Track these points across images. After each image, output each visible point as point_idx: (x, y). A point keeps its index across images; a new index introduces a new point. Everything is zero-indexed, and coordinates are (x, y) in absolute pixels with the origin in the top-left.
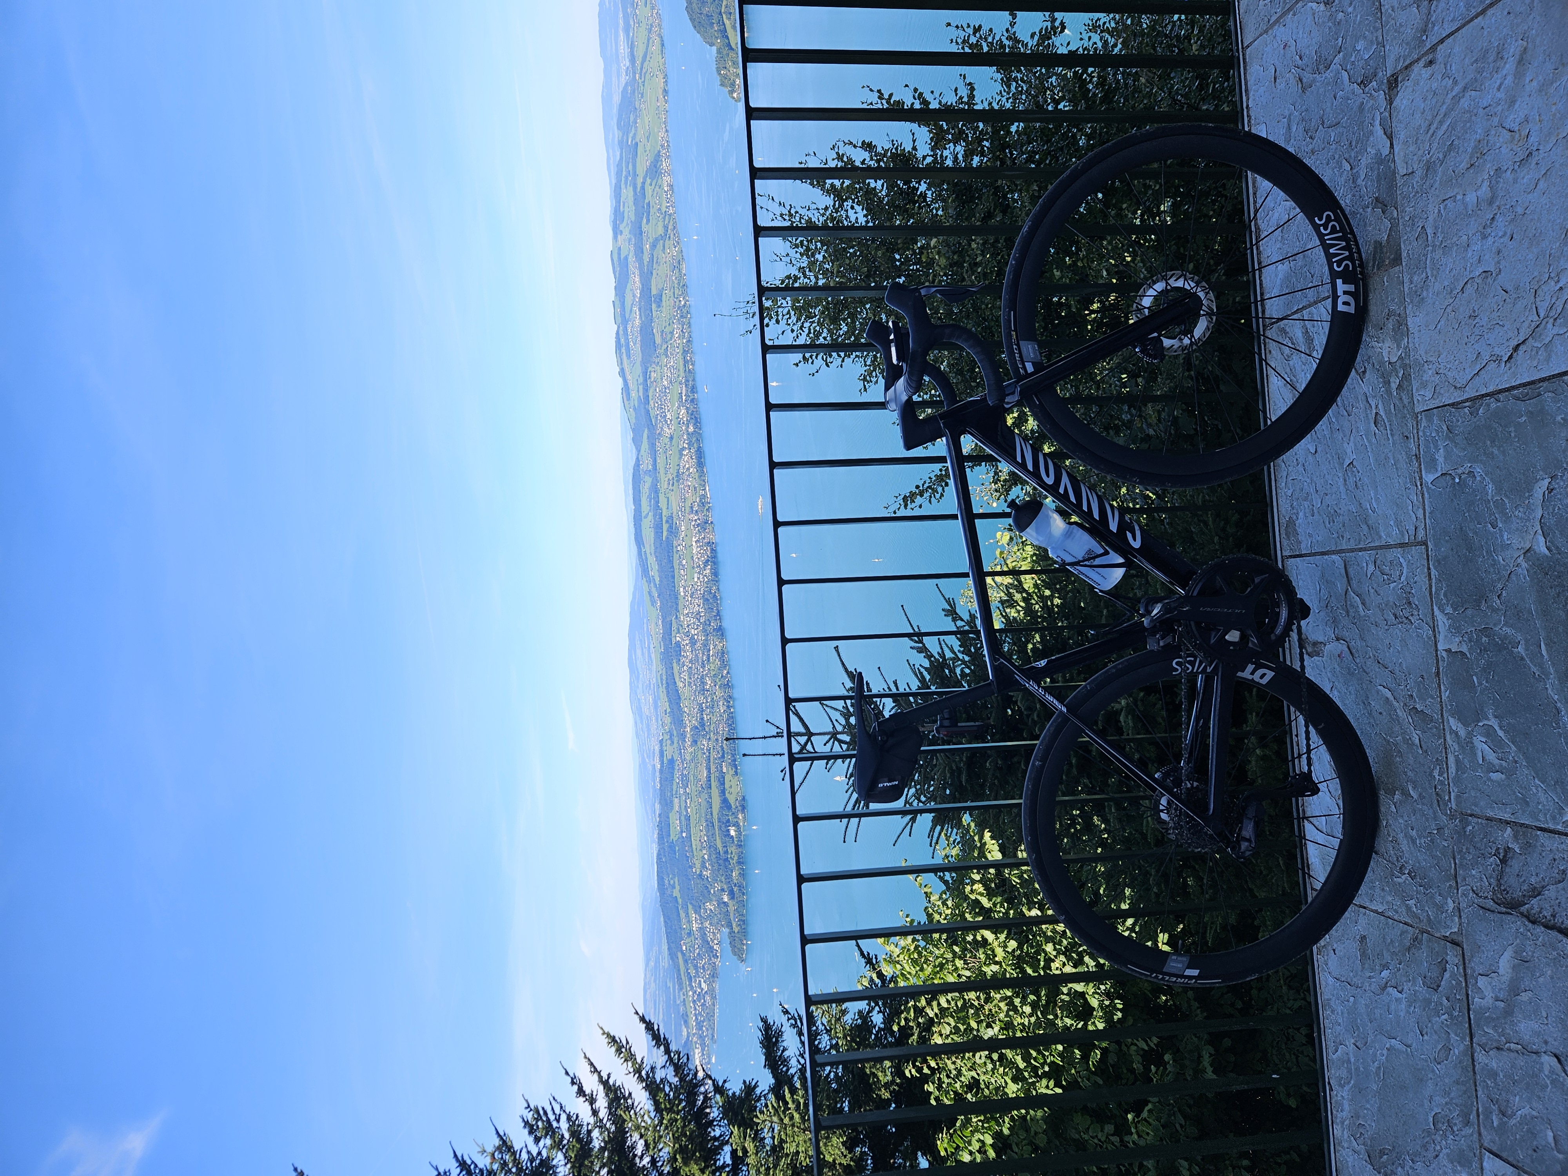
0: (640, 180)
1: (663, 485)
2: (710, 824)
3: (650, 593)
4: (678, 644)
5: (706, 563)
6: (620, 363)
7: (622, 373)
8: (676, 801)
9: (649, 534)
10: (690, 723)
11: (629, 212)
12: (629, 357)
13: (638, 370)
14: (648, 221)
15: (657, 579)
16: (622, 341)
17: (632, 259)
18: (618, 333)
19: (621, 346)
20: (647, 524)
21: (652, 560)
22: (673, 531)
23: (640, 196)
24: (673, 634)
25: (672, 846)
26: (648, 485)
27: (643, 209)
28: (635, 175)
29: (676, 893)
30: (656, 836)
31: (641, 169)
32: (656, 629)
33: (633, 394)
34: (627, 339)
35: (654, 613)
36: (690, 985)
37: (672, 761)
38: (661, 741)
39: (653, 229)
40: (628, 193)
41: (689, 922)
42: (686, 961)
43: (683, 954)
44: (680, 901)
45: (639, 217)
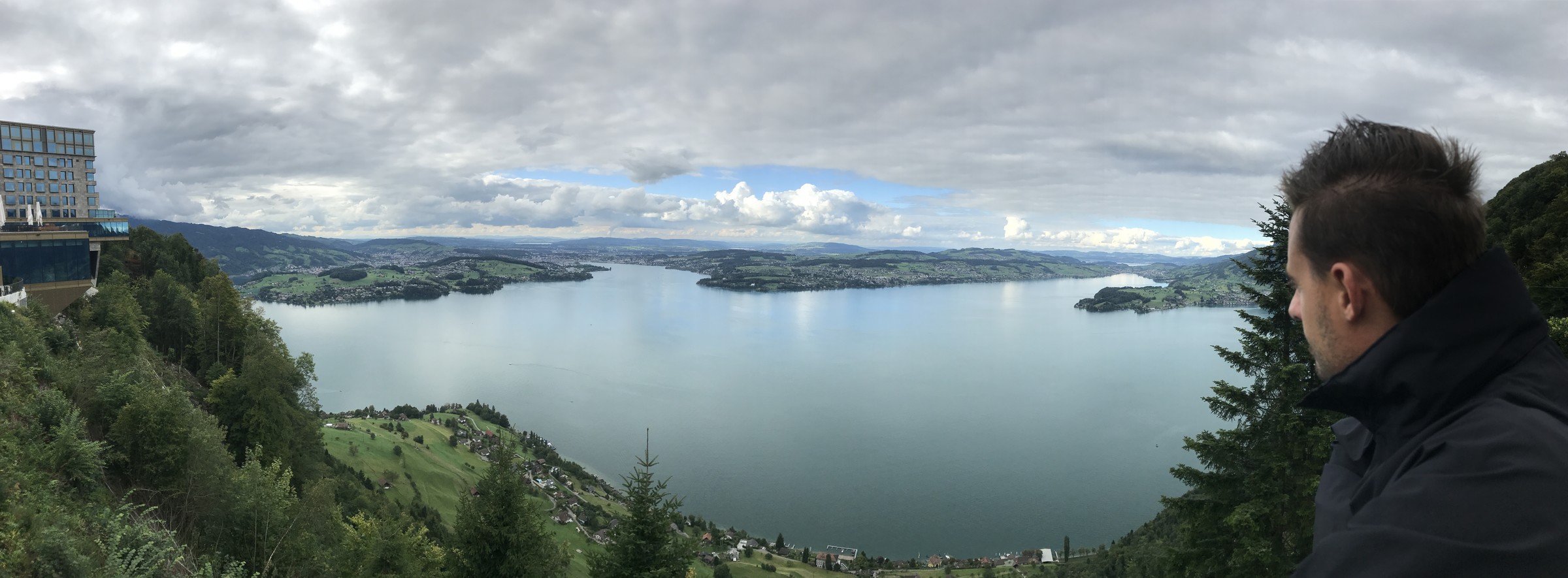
0: (1043, 264)
1: (912, 265)
2: (757, 275)
3: (862, 255)
4: (838, 266)
5: (874, 282)
6: (967, 249)
7: (963, 250)
8: (768, 260)
9: (888, 257)
10: (802, 268)
11: (1032, 259)
12: (970, 253)
13: (965, 258)
14: (1027, 266)
15: (868, 259)
16: (977, 251)
17: (1011, 258)
18: (981, 249)
19: (975, 251)
20: (893, 256)
21: (876, 257)
22: (890, 268)
23: (1036, 264)
24: (843, 265)
25: (748, 257)
26: (912, 258)
27: (1032, 264)
28: (1045, 262)
29: (728, 258)
30: (752, 250)
31: (1047, 265)
32: (844, 256)
33: (953, 254)
34: (977, 253)
35: (853, 256)
36: (689, 260)
37: (785, 259)
38: (795, 255)
39: (1024, 268)
40: (1038, 259)
41: (715, 262)
42: (699, 259)
43: (702, 258)
44: (725, 259)
45: (1029, 262)
